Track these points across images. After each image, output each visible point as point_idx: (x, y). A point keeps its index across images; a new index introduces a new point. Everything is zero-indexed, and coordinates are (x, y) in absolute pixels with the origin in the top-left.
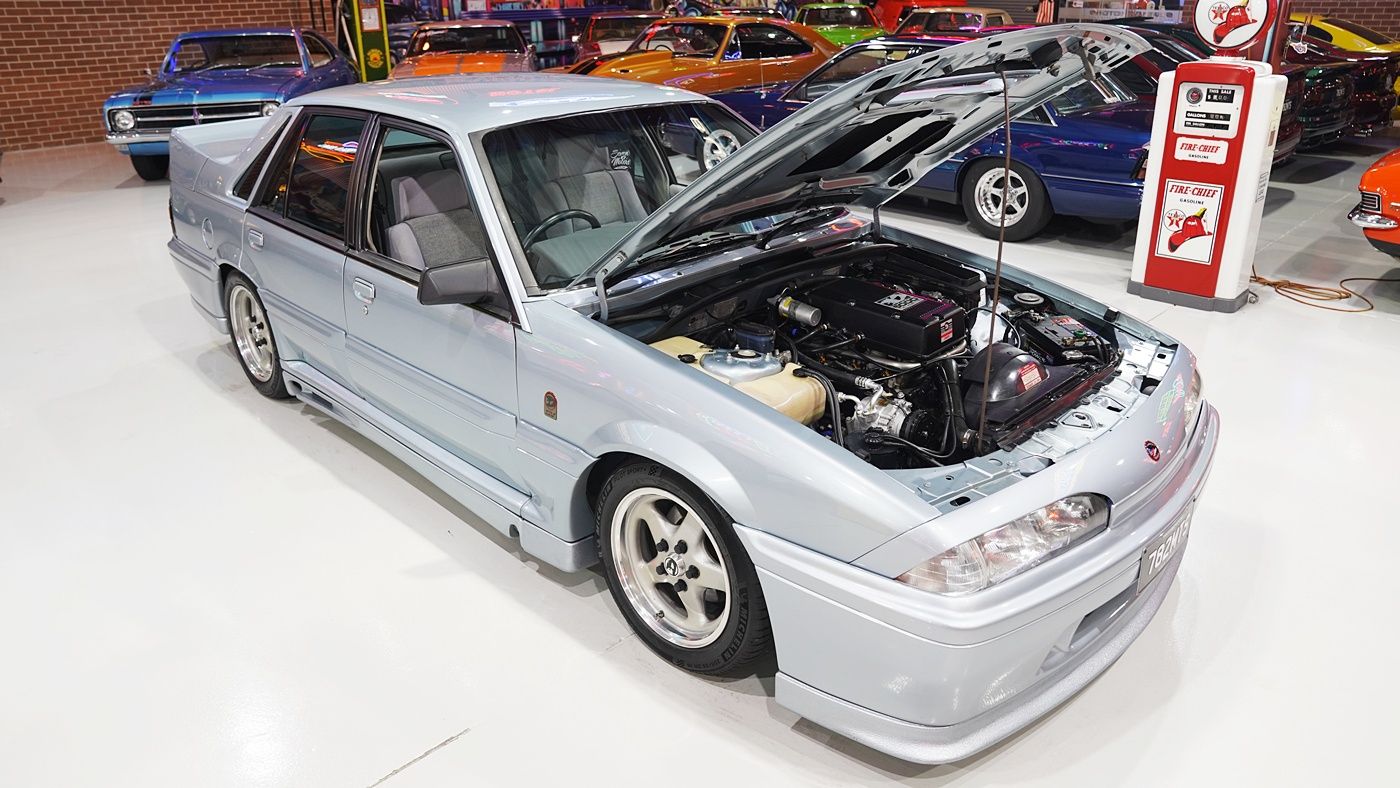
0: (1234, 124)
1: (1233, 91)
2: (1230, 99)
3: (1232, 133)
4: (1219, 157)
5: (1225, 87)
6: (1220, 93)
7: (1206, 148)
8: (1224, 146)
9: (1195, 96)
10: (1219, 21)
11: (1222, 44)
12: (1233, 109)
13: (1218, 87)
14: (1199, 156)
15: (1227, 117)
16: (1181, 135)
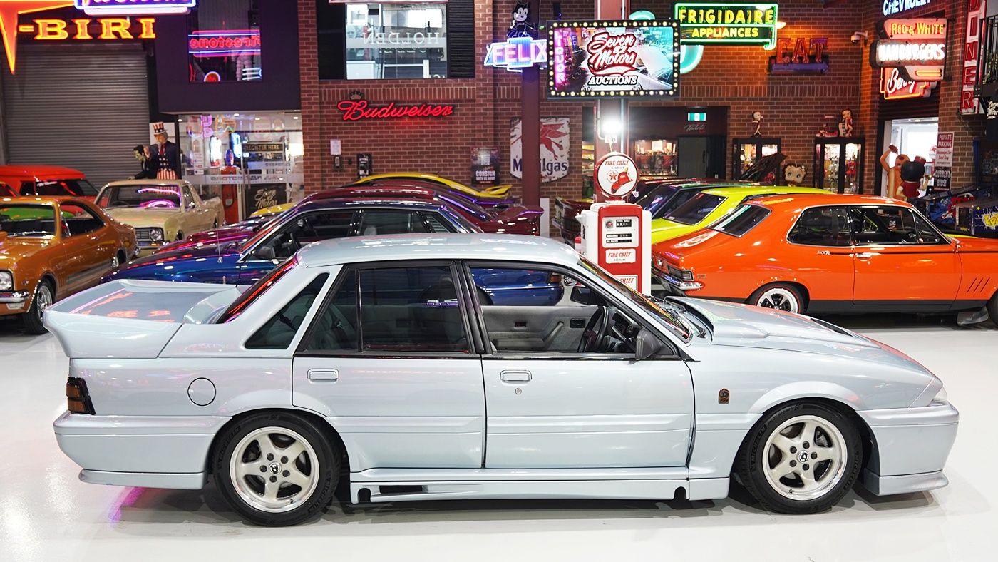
0: (635, 239)
1: (631, 220)
2: (629, 224)
3: (635, 243)
4: (631, 259)
5: (626, 218)
6: (623, 222)
7: (623, 254)
8: (633, 252)
9: (609, 224)
10: (614, 181)
11: (616, 194)
12: (633, 230)
13: (622, 218)
14: (620, 260)
15: (630, 235)
16: (608, 249)
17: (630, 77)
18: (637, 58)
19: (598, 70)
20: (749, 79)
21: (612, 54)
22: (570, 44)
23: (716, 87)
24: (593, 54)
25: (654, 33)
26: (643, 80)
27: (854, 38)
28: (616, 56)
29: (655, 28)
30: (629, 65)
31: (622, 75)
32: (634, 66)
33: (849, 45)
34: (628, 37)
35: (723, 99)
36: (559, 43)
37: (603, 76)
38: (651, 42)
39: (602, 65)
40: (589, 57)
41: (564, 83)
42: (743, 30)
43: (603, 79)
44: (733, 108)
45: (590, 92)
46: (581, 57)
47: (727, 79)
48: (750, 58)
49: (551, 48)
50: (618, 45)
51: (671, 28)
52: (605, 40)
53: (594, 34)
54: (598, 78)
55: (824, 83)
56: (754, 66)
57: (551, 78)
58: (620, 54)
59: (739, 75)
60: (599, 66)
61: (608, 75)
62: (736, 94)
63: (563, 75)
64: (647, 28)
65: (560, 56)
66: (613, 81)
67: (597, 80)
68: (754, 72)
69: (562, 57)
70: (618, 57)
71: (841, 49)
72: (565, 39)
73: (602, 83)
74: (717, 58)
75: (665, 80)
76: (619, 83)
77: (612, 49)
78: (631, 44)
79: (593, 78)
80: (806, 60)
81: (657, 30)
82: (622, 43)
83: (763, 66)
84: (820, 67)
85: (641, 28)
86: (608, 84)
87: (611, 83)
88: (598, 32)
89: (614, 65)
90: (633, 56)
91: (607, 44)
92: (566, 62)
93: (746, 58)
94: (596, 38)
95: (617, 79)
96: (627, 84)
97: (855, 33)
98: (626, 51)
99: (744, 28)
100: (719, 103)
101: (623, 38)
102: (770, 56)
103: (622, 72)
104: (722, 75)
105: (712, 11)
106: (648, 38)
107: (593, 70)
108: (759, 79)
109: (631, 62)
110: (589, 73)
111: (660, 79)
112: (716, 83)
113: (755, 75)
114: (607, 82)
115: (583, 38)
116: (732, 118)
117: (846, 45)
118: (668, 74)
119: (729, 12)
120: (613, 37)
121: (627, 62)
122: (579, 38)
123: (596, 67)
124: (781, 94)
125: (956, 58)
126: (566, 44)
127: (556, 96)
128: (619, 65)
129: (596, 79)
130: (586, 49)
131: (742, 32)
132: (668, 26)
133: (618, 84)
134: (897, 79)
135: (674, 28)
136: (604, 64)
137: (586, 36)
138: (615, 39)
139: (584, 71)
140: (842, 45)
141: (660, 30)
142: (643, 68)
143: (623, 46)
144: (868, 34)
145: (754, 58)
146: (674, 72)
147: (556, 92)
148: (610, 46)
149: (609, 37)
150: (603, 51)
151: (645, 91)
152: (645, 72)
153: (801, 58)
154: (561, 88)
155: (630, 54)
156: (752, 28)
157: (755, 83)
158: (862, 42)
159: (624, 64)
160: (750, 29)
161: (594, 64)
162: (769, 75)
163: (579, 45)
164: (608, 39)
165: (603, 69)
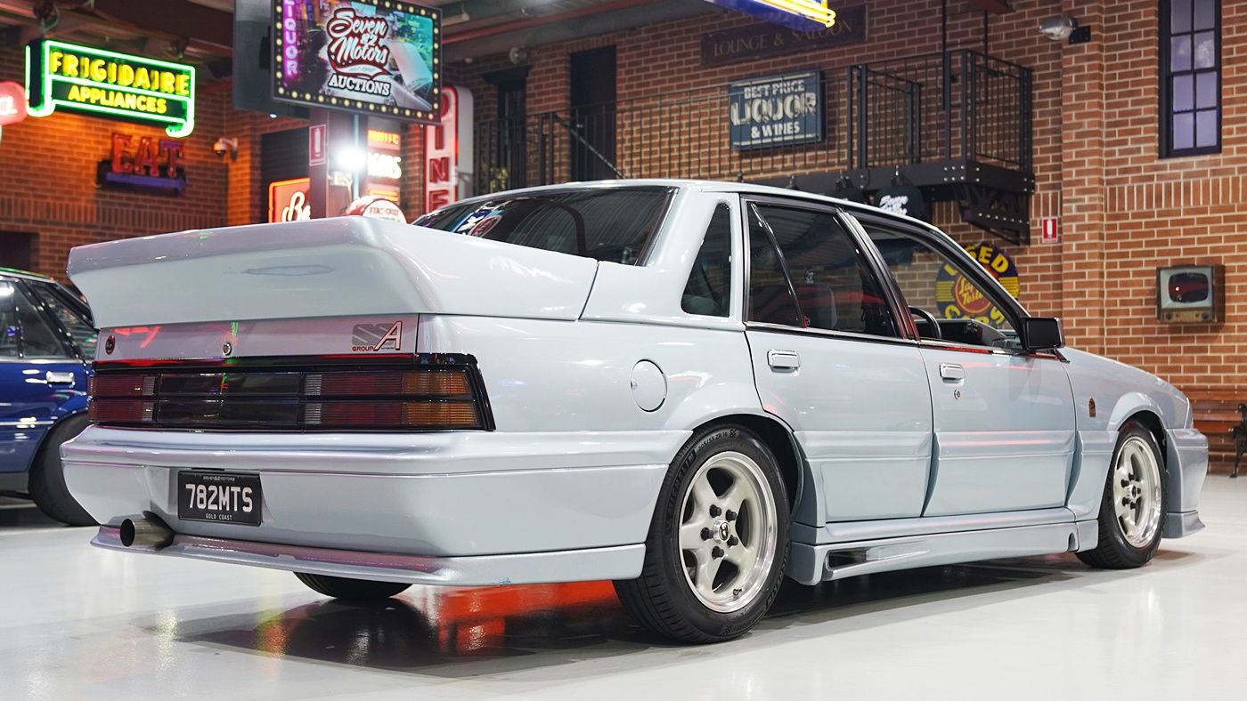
17: (382, 84)
18: (390, 56)
19: (341, 66)
20: (67, 192)
21: (359, 44)
22: (305, 16)
23: (16, 201)
24: (335, 39)
25: (411, 23)
26: (398, 92)
27: (219, 147)
28: (366, 48)
29: (412, 17)
30: (380, 66)
31: (371, 78)
32: (386, 67)
33: (210, 157)
34: (379, 23)
35: (26, 221)
36: (290, 13)
37: (348, 75)
38: (406, 35)
39: (346, 58)
40: (329, 43)
41: (296, 77)
42: (143, 99)
43: (347, 80)
44: (45, 236)
45: (331, 97)
46: (319, 40)
47: (33, 189)
48: (70, 159)
49: (279, 17)
50: (366, 31)
51: (430, 20)
52: (351, 21)
53: (336, 8)
54: (341, 77)
55: (175, 210)
56: (75, 173)
57: (279, 67)
58: (370, 46)
59: (53, 184)
60: (342, 59)
61: (355, 76)
62: (48, 216)
63: (295, 63)
64: (402, 14)
65: (291, 32)
66: (361, 86)
67: (340, 81)
68: (73, 183)
69: (294, 34)
70: (367, 51)
71: (198, 162)
72: (297, 8)
73: (346, 87)
74: (18, 153)
75: (423, 97)
76: (368, 90)
77: (359, 35)
78: (382, 34)
79: (335, 77)
80: (154, 172)
81: (414, 20)
82: (371, 29)
83: (88, 175)
84: (172, 184)
85: (395, 12)
86: (353, 90)
87: (357, 88)
88: (341, 7)
89: (360, 61)
90: (385, 51)
91: (353, 27)
92: (299, 44)
93: (62, 158)
94: (339, 15)
95: (366, 84)
96: (378, 94)
97: (221, 140)
98: (377, 43)
99: (147, 96)
100: (22, 227)
101: (373, 22)
102: (100, 160)
103: (372, 74)
104: (26, 181)
105: (103, 63)
106: (404, 27)
107: (335, 64)
108: (82, 194)
109: (383, 62)
110: (330, 68)
111: (418, 93)
112: (17, 194)
113: (77, 187)
114: (353, 86)
115: (322, 11)
116: (42, 253)
117: (205, 156)
118: (427, 87)
119: (126, 69)
120: (360, 18)
121: (378, 61)
122: (317, 11)
123: (339, 60)
124: (116, 222)
125: (413, 179)
126: (299, 16)
127: (284, 96)
128: (367, 62)
129: (338, 79)
130: (325, 30)
131: (143, 103)
132: (426, 16)
133: (366, 92)
134: (303, 208)
135: (434, 20)
136: (349, 58)
137: (326, 8)
138: (362, 22)
139: (323, 63)
140: (198, 155)
141: (418, 21)
142: (397, 73)
143: (373, 36)
144: (239, 144)
145: (74, 160)
146: (434, 86)
147: (286, 90)
148: (356, 32)
149: (355, 18)
150: (347, 36)
151: (400, 109)
152: (399, 79)
153: (147, 168)
154: (291, 84)
155: (381, 49)
156: (157, 98)
157: (77, 200)
158: (228, 155)
159: (374, 63)
160: (155, 100)
161: (336, 54)
162: (97, 189)
163: (316, 20)
164: (354, 19)
165: (347, 65)
